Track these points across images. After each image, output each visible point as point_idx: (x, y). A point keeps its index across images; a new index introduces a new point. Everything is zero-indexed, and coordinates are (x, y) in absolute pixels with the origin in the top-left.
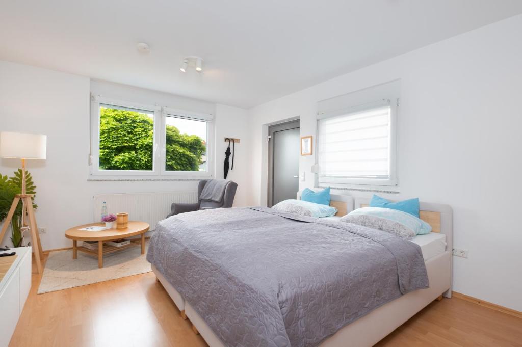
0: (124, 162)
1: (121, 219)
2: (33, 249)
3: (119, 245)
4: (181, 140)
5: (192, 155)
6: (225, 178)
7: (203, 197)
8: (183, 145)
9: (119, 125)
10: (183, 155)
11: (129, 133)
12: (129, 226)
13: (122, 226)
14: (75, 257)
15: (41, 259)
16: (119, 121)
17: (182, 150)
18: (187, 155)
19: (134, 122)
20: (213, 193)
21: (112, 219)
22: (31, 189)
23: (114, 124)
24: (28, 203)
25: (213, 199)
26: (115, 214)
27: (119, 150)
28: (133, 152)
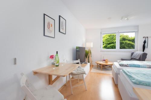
0: (110, 47)
1: (106, 61)
2: (90, 64)
3: (106, 67)
4: (129, 39)
5: (133, 43)
6: (143, 51)
7: (132, 57)
8: (129, 40)
9: (109, 37)
10: (129, 44)
11: (112, 39)
12: (108, 62)
13: (106, 62)
14: (98, 67)
15: (92, 66)
16: (110, 36)
17: (129, 42)
18: (131, 44)
19: (113, 36)
20: (136, 56)
21: (104, 60)
22: (90, 53)
23: (108, 37)
24: (90, 55)
25: (136, 58)
26: (105, 59)
27: (109, 44)
28: (113, 44)
